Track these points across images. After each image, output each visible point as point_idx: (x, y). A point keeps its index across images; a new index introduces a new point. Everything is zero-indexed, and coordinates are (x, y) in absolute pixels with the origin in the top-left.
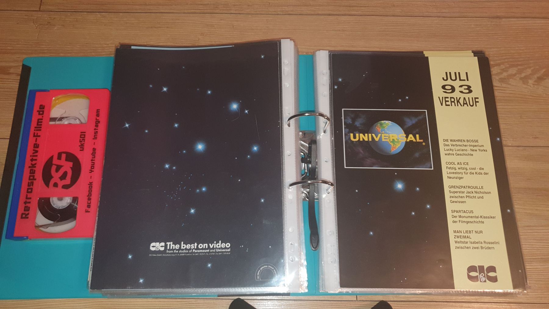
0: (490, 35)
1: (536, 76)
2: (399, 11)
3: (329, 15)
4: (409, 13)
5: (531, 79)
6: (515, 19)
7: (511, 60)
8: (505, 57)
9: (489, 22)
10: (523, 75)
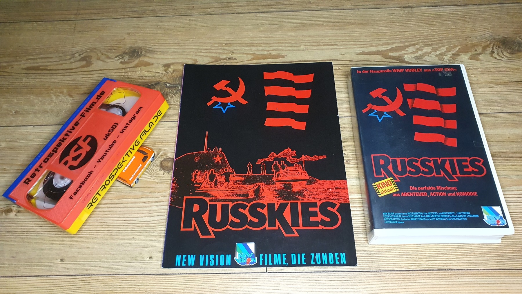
0: (403, 21)
1: (451, 53)
2: (314, 6)
3: (249, 13)
4: (325, 8)
5: (446, 56)
6: (426, 8)
7: (425, 40)
8: (418, 39)
9: (401, 11)
10: (438, 53)
